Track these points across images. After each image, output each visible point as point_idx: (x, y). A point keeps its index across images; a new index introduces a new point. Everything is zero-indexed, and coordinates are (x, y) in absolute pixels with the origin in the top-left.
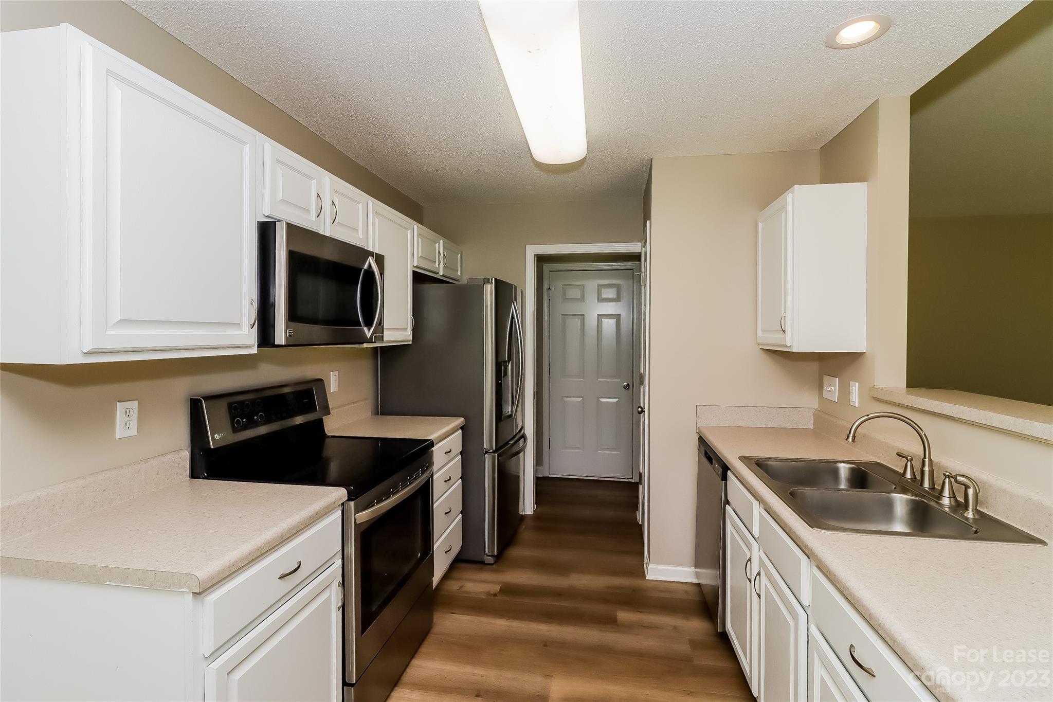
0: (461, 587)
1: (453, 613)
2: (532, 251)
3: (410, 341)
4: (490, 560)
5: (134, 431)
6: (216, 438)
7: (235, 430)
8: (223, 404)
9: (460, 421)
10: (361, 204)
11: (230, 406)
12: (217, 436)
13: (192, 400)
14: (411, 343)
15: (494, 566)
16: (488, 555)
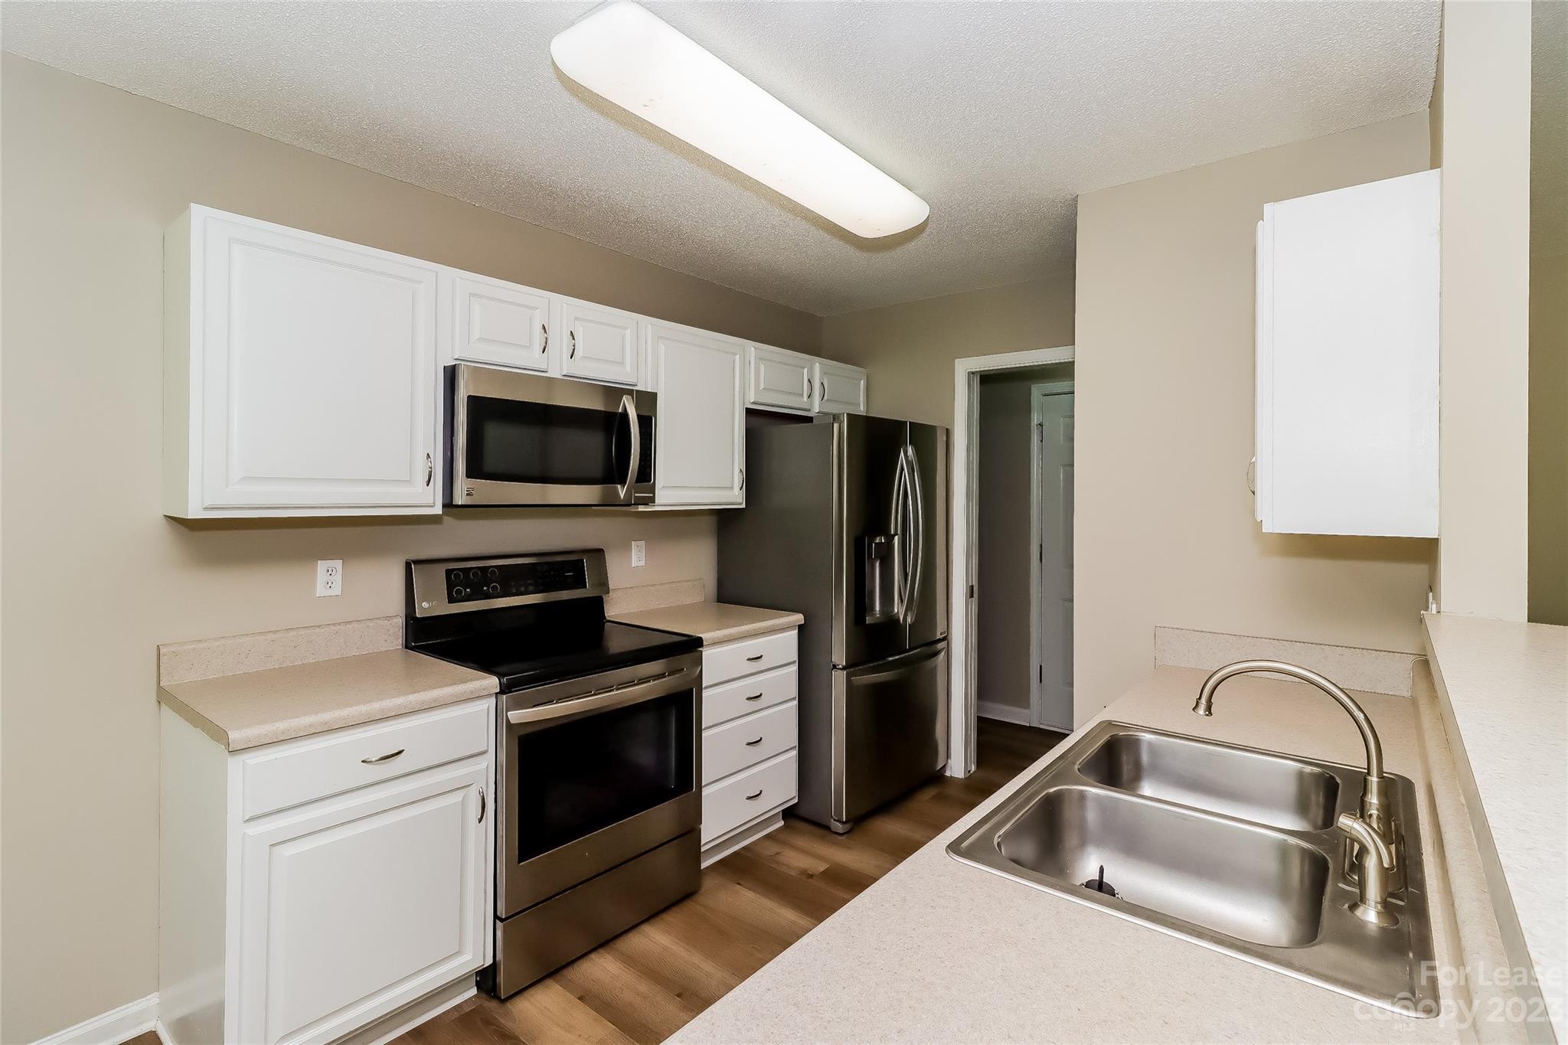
0: (778, 854)
1: (739, 884)
2: (965, 367)
3: (741, 504)
4: (839, 827)
5: (337, 590)
6: (425, 608)
7: (451, 600)
8: (441, 571)
9: (799, 618)
10: (629, 330)
11: (448, 572)
12: (425, 605)
13: (406, 562)
14: (744, 506)
15: (843, 838)
16: (835, 820)
